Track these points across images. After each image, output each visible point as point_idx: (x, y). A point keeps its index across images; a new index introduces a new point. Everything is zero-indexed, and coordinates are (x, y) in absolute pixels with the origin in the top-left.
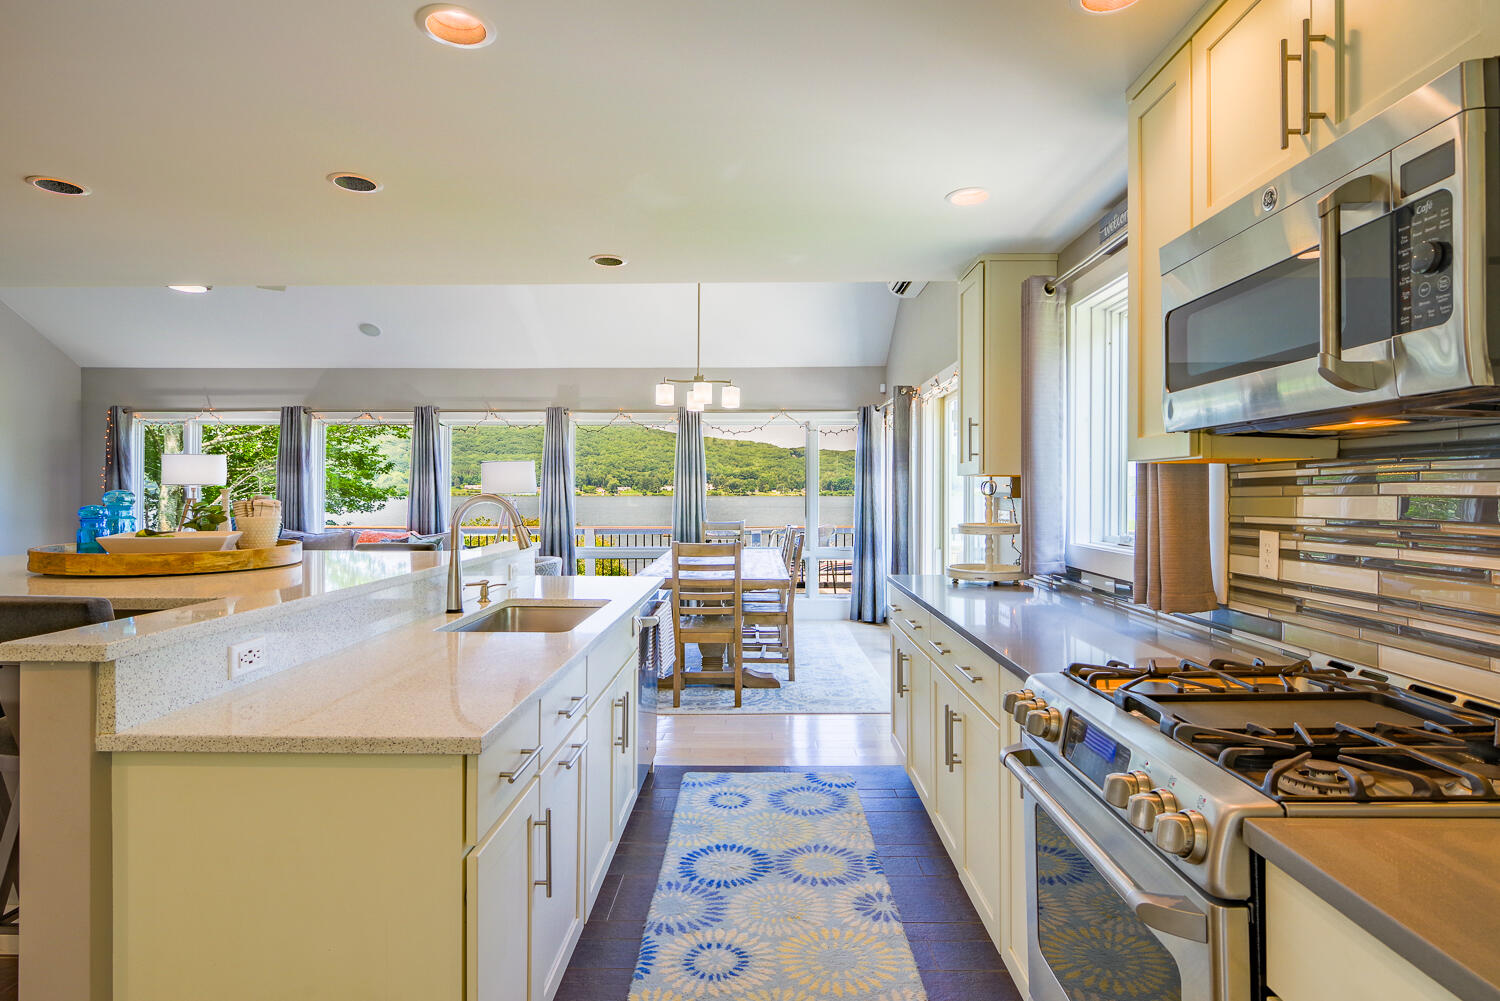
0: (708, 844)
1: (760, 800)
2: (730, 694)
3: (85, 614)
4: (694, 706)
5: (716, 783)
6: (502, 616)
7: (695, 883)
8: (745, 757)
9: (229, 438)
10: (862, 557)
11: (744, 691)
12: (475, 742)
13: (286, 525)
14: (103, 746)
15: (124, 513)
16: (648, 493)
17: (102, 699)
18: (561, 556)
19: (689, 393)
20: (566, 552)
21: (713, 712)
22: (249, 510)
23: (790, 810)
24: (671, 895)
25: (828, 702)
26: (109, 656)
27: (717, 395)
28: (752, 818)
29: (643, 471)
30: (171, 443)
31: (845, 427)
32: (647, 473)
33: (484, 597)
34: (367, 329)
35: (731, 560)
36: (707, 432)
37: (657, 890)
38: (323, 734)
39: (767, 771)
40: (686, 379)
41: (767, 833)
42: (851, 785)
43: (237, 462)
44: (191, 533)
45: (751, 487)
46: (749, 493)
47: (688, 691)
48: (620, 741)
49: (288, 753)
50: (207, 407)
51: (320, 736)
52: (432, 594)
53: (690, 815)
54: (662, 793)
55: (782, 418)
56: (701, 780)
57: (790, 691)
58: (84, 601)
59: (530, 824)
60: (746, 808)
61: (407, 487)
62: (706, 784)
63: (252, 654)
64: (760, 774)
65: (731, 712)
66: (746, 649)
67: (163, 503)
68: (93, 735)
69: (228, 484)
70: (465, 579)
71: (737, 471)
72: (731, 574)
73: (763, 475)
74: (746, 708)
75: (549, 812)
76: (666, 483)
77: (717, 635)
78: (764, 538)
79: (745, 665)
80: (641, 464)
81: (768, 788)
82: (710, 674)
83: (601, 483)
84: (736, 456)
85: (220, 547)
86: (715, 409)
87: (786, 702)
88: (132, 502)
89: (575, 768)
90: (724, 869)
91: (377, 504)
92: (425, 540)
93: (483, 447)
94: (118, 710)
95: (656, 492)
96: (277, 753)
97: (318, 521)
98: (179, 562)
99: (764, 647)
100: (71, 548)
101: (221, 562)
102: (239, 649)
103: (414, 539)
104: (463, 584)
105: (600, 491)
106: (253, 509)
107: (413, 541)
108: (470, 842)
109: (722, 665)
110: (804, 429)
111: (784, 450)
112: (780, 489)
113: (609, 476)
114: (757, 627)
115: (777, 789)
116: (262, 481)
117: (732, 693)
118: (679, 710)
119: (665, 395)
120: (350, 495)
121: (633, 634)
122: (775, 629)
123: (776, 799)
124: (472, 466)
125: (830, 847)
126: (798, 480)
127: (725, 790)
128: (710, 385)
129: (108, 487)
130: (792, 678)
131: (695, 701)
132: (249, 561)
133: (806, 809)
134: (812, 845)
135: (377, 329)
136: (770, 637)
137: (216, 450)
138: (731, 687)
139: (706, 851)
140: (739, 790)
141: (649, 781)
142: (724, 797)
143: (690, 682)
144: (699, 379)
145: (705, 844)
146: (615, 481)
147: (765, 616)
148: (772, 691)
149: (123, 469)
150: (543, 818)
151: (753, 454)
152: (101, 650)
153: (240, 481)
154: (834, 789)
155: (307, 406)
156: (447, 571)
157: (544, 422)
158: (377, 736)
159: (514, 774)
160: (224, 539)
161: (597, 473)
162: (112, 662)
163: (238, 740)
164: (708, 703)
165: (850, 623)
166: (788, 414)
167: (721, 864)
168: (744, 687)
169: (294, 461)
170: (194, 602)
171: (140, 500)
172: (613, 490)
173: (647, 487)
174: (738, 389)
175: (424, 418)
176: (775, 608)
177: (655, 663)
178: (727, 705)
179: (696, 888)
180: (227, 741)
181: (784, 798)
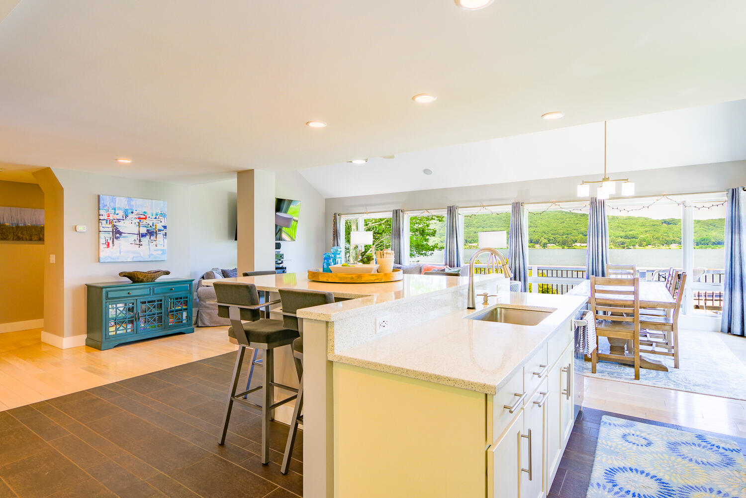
0: (624, 465)
1: (660, 445)
2: (632, 371)
3: (324, 299)
4: (606, 374)
5: (626, 426)
6: (495, 312)
7: (616, 489)
8: (646, 414)
9: (373, 224)
10: (731, 290)
11: (641, 370)
12: (492, 387)
13: (395, 262)
14: (330, 359)
15: (338, 256)
16: (565, 247)
17: (330, 338)
18: (520, 281)
19: (599, 189)
20: (522, 279)
21: (619, 380)
22: (382, 255)
23: (686, 458)
24: (600, 492)
25: (709, 387)
26: (332, 320)
27: (619, 188)
28: (655, 455)
29: (563, 235)
30: (354, 227)
31: (715, 204)
32: (564, 236)
33: (486, 302)
34: (426, 171)
35: (632, 289)
36: (609, 212)
37: (590, 486)
38: (416, 369)
39: (664, 426)
40: (596, 181)
41: (668, 469)
42: (738, 451)
43: (377, 234)
44: (360, 265)
45: (632, 244)
46: (632, 247)
47: (600, 364)
48: (566, 392)
49: (400, 375)
50: (366, 212)
51: (415, 369)
52: (460, 298)
53: (609, 443)
54: (588, 425)
55: (664, 200)
56: (615, 422)
57: (674, 374)
58: (324, 293)
59: (519, 436)
60: (649, 448)
61: (444, 245)
62: (619, 425)
63: (384, 323)
64: (659, 427)
65: (632, 382)
66: (641, 344)
67: (351, 251)
68: (327, 353)
69: (373, 244)
70: (477, 292)
71: (623, 234)
72: (632, 297)
73: (641, 236)
74: (642, 381)
75: (530, 431)
76: (576, 241)
77: (621, 334)
78: (648, 275)
79: (641, 354)
80: (561, 231)
81: (665, 438)
82: (615, 356)
83: (537, 242)
84: (623, 226)
85: (371, 272)
86: (617, 197)
87: (674, 382)
88: (341, 251)
89: (542, 407)
90: (637, 485)
91: (430, 252)
92: (453, 270)
93: (477, 225)
94: (335, 343)
95: (570, 247)
96: (395, 374)
97: (408, 261)
98: (357, 278)
99: (654, 344)
100: (321, 270)
101: (373, 279)
102: (380, 320)
103: (448, 270)
104: (476, 294)
105: (537, 246)
106: (383, 255)
107: (447, 270)
108: (489, 442)
109: (624, 352)
110: (682, 206)
111: (657, 221)
112: (654, 244)
113: (543, 238)
114: (648, 331)
115: (673, 440)
116: (385, 242)
117: (632, 370)
118: (596, 375)
119: (584, 191)
120: (420, 248)
121: (571, 330)
122: (661, 333)
123: (673, 447)
124: (472, 234)
125: (723, 492)
126: (667, 239)
127: (633, 432)
128: (614, 182)
129: (334, 246)
130: (676, 366)
131: (606, 371)
132: (382, 279)
133: (699, 460)
134: (708, 487)
135: (431, 171)
136: (657, 337)
137: (369, 230)
138: (632, 366)
139: (623, 469)
140: (643, 435)
141: (580, 416)
142: (633, 436)
143: (601, 359)
144: (606, 179)
145: (622, 465)
146: (546, 241)
147: (656, 325)
148: (662, 373)
149: (338, 237)
150: (527, 434)
151: (634, 224)
152: (329, 316)
153: (378, 242)
154: (721, 450)
155: (402, 209)
156: (467, 287)
157: (510, 211)
158: (442, 375)
159: (512, 407)
160: (373, 268)
161: (536, 237)
162: (333, 322)
163: (380, 365)
164: (616, 374)
165: (721, 334)
166: (669, 197)
167: (634, 481)
168: (640, 367)
169: (398, 234)
170: (362, 296)
171: (343, 250)
172: (544, 246)
173: (565, 244)
174: (634, 184)
175: (451, 211)
176: (661, 320)
177: (584, 347)
178: (629, 377)
179: (618, 493)
180: (376, 364)
181: (679, 447)
